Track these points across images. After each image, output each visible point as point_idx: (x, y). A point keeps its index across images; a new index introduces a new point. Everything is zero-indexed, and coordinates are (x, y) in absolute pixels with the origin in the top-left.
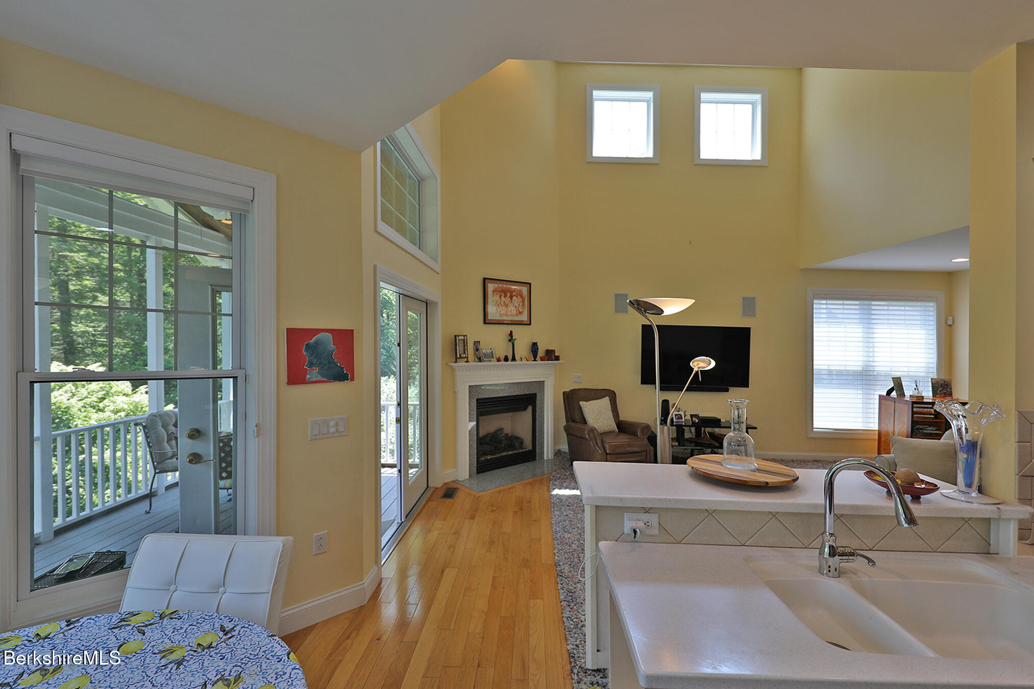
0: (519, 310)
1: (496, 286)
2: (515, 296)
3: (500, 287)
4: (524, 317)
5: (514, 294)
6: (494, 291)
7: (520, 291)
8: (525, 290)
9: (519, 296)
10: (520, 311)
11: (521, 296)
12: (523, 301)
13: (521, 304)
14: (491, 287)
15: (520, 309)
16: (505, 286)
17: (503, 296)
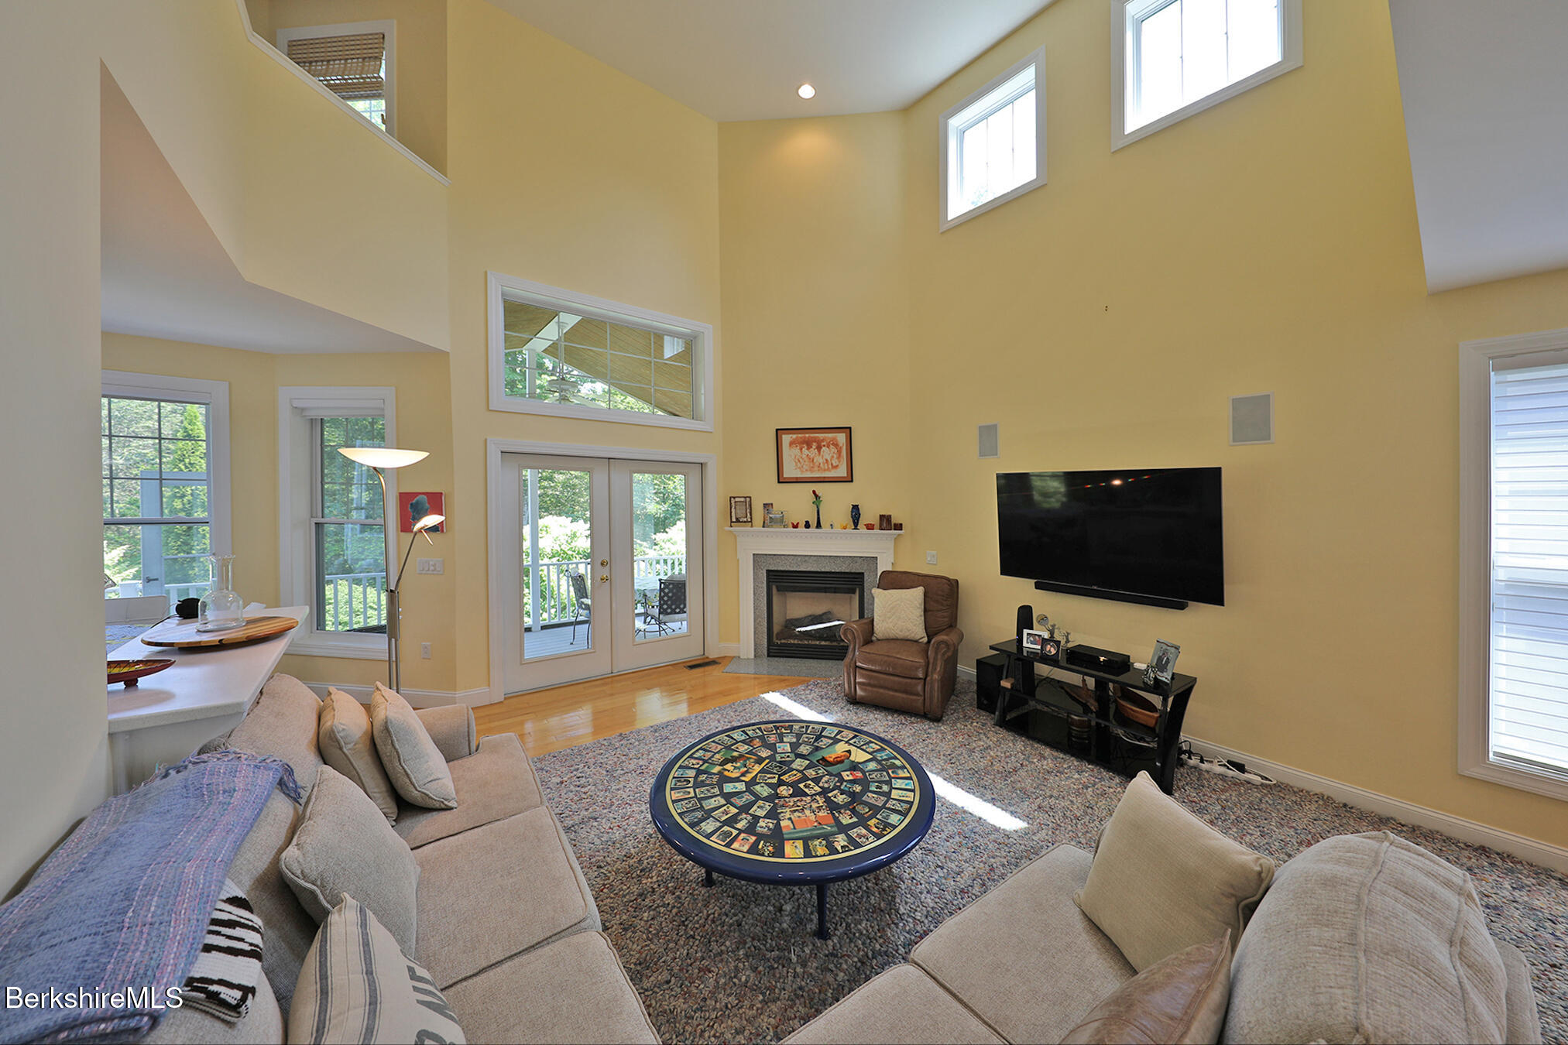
0: (832, 464)
1: (794, 436)
2: (824, 446)
3: (801, 438)
4: (842, 472)
5: (824, 443)
6: (791, 444)
7: (834, 439)
8: (841, 438)
9: (832, 446)
10: (834, 464)
11: (836, 445)
12: (839, 452)
13: (835, 456)
14: (786, 439)
15: (833, 462)
16: (807, 435)
17: (806, 447)
